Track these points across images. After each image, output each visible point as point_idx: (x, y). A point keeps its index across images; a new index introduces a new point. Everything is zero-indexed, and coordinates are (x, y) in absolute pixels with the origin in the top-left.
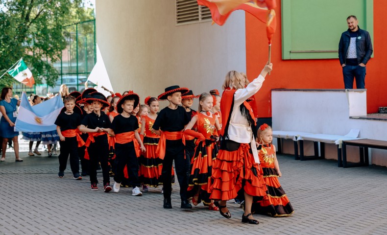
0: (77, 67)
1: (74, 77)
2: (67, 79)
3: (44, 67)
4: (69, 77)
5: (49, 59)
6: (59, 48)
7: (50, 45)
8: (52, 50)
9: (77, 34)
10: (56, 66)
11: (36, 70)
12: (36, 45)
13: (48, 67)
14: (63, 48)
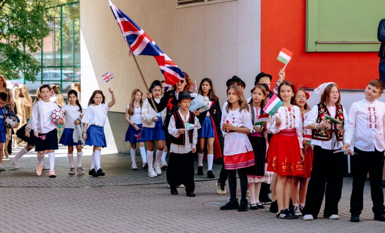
0: (61, 59)
1: (58, 71)
2: (49, 73)
3: (21, 58)
4: (52, 71)
5: (27, 48)
6: (39, 35)
7: (28, 31)
8: (30, 37)
9: (61, 18)
10: (36, 57)
11: (11, 62)
12: (11, 30)
13: (26, 58)
14: (44, 36)
